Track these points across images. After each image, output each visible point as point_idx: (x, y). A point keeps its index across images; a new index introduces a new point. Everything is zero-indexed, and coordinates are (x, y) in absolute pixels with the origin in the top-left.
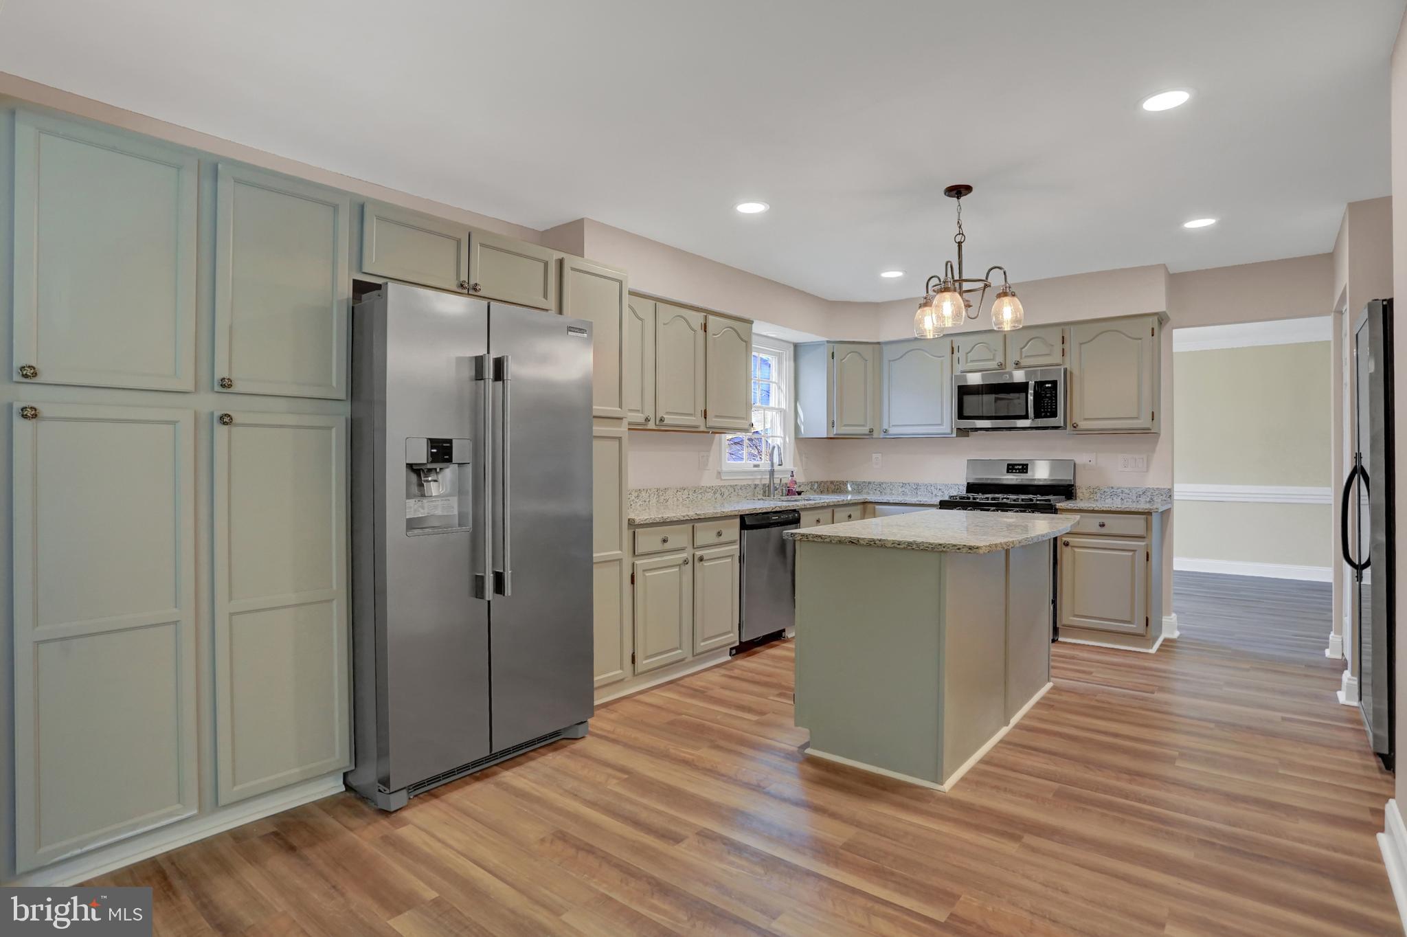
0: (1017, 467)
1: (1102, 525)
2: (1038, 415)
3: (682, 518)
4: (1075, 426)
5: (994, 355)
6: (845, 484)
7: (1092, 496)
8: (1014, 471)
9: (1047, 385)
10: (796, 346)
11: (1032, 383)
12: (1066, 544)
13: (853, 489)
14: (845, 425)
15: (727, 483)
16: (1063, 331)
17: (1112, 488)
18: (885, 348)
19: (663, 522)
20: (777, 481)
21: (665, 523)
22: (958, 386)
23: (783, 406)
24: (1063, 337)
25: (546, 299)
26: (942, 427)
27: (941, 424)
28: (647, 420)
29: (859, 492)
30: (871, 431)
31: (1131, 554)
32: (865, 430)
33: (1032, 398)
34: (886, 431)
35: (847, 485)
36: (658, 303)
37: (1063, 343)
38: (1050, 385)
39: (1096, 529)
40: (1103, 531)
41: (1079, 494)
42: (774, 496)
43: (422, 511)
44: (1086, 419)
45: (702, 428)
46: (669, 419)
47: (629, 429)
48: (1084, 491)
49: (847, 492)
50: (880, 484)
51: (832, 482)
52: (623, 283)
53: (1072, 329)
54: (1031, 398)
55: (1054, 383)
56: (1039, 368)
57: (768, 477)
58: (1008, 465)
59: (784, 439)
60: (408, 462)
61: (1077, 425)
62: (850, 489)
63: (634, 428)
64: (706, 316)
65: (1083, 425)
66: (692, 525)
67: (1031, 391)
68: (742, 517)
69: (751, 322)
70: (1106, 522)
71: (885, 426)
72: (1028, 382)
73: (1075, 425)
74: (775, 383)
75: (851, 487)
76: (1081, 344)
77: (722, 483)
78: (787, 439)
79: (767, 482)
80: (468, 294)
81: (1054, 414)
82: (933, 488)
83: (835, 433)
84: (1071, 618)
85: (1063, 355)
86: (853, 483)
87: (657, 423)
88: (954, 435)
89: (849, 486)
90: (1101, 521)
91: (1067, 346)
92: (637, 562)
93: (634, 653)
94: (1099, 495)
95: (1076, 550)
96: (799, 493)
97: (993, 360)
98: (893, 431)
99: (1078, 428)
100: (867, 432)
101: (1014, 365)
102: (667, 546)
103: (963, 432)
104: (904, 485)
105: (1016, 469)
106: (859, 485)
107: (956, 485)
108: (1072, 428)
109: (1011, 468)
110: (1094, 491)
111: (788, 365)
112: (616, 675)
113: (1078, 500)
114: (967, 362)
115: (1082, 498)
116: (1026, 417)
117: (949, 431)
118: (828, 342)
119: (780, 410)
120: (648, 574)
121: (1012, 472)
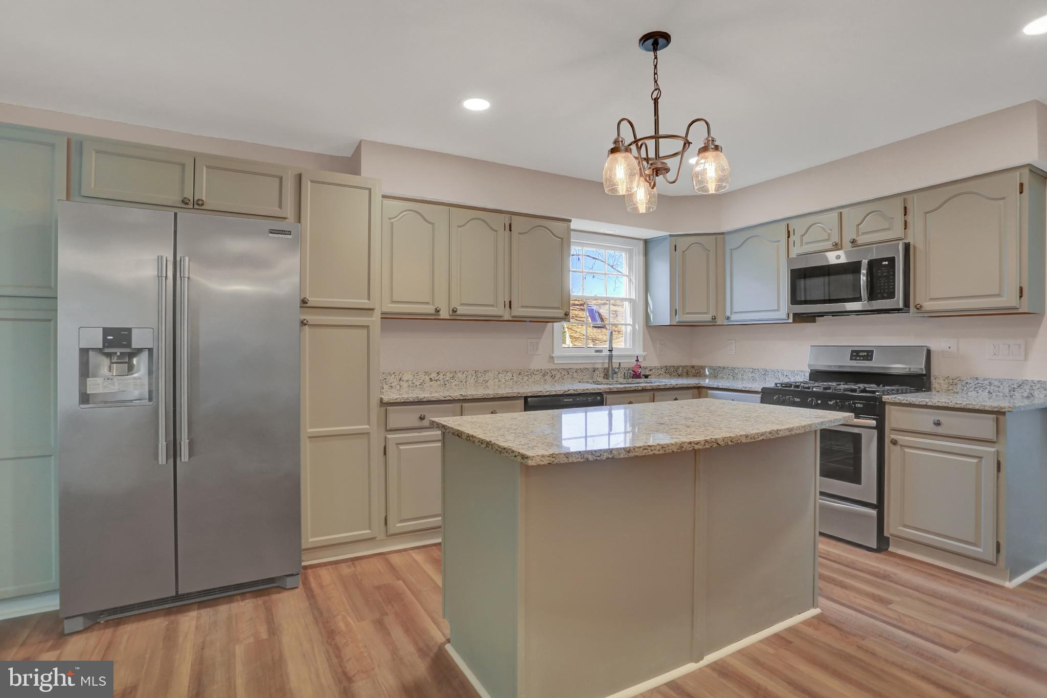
0: (861, 354)
1: (938, 424)
2: (872, 297)
3: (443, 399)
4: (919, 308)
5: (829, 235)
6: (703, 368)
7: (951, 388)
8: (858, 358)
9: (884, 263)
10: (646, 242)
11: (865, 262)
12: (894, 442)
13: (710, 374)
14: (688, 313)
15: (558, 367)
16: (905, 200)
17: (977, 379)
18: (727, 237)
19: (418, 402)
20: (615, 366)
21: (420, 402)
22: (791, 270)
23: (634, 298)
24: (905, 208)
25: (281, 209)
26: (779, 313)
27: (778, 310)
28: (437, 311)
29: (715, 377)
30: (714, 318)
31: (975, 461)
32: (708, 317)
33: (865, 278)
34: (728, 318)
35: (705, 369)
36: (451, 208)
37: (905, 215)
38: (887, 263)
39: (931, 428)
40: (939, 430)
41: (935, 384)
42: (612, 379)
43: (112, 387)
44: (931, 299)
45: (507, 317)
46: (461, 310)
47: (381, 318)
48: (941, 381)
49: (705, 376)
50: (733, 369)
51: (693, 367)
52: (372, 191)
53: (915, 196)
54: (863, 278)
55: (892, 260)
56: (875, 245)
57: (607, 361)
58: (853, 351)
59: (633, 326)
60: (81, 346)
61: (921, 307)
62: (707, 373)
63: (387, 317)
64: (511, 217)
65: (928, 305)
66: (461, 404)
67: (864, 271)
68: (526, 398)
69: (570, 221)
70: (943, 419)
71: (728, 314)
72: (861, 261)
73: (918, 306)
74: (627, 276)
75: (708, 371)
76: (926, 213)
77: (554, 367)
78: (637, 327)
79: (606, 366)
80: (194, 208)
81: (891, 295)
82: (780, 374)
83: (677, 320)
84: (900, 528)
85: (905, 229)
86: (711, 368)
87: (451, 313)
88: (791, 320)
89: (706, 370)
90: (937, 418)
91: (909, 218)
92: (389, 436)
93: (386, 516)
94: (959, 386)
95: (907, 450)
96: (646, 377)
97: (828, 240)
98: (734, 317)
99: (923, 309)
100: (710, 319)
101: (850, 244)
102: (426, 423)
103: (799, 318)
104: (753, 371)
105: (860, 356)
106: (715, 370)
107: (801, 371)
108: (916, 310)
109: (856, 354)
110: (953, 383)
111: (639, 260)
112: (363, 534)
113: (934, 392)
114: (802, 245)
115: (938, 389)
116: (859, 299)
117: (784, 316)
118: (671, 236)
119: (630, 300)
120: (402, 447)
121: (855, 360)
